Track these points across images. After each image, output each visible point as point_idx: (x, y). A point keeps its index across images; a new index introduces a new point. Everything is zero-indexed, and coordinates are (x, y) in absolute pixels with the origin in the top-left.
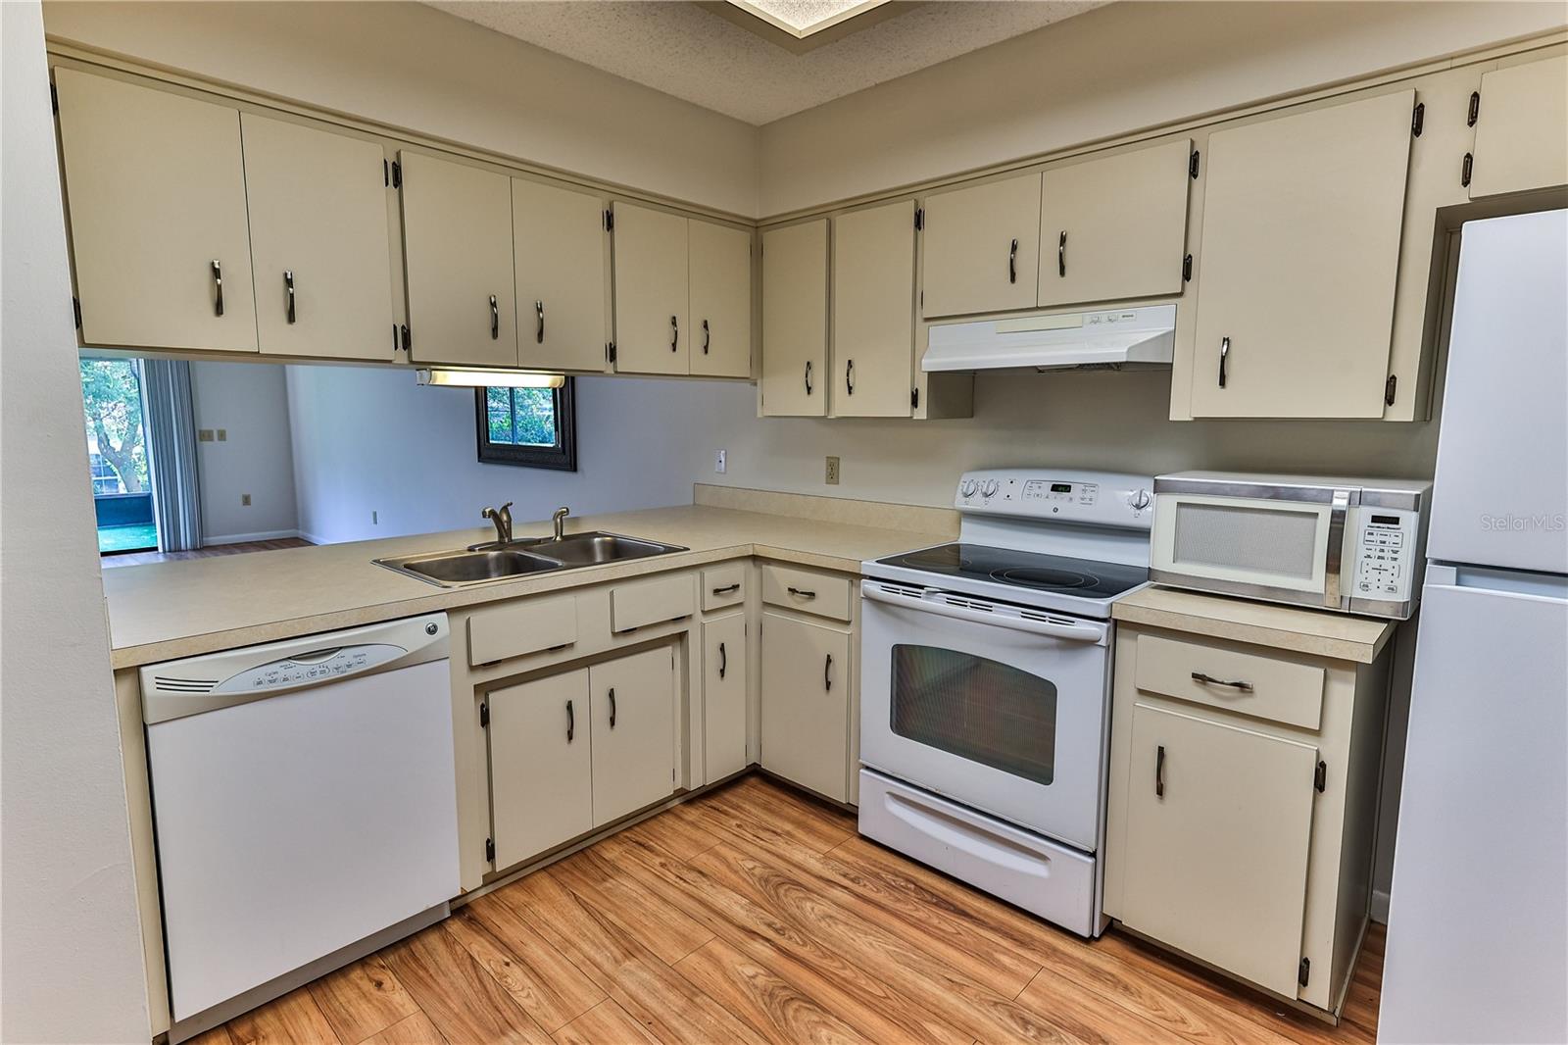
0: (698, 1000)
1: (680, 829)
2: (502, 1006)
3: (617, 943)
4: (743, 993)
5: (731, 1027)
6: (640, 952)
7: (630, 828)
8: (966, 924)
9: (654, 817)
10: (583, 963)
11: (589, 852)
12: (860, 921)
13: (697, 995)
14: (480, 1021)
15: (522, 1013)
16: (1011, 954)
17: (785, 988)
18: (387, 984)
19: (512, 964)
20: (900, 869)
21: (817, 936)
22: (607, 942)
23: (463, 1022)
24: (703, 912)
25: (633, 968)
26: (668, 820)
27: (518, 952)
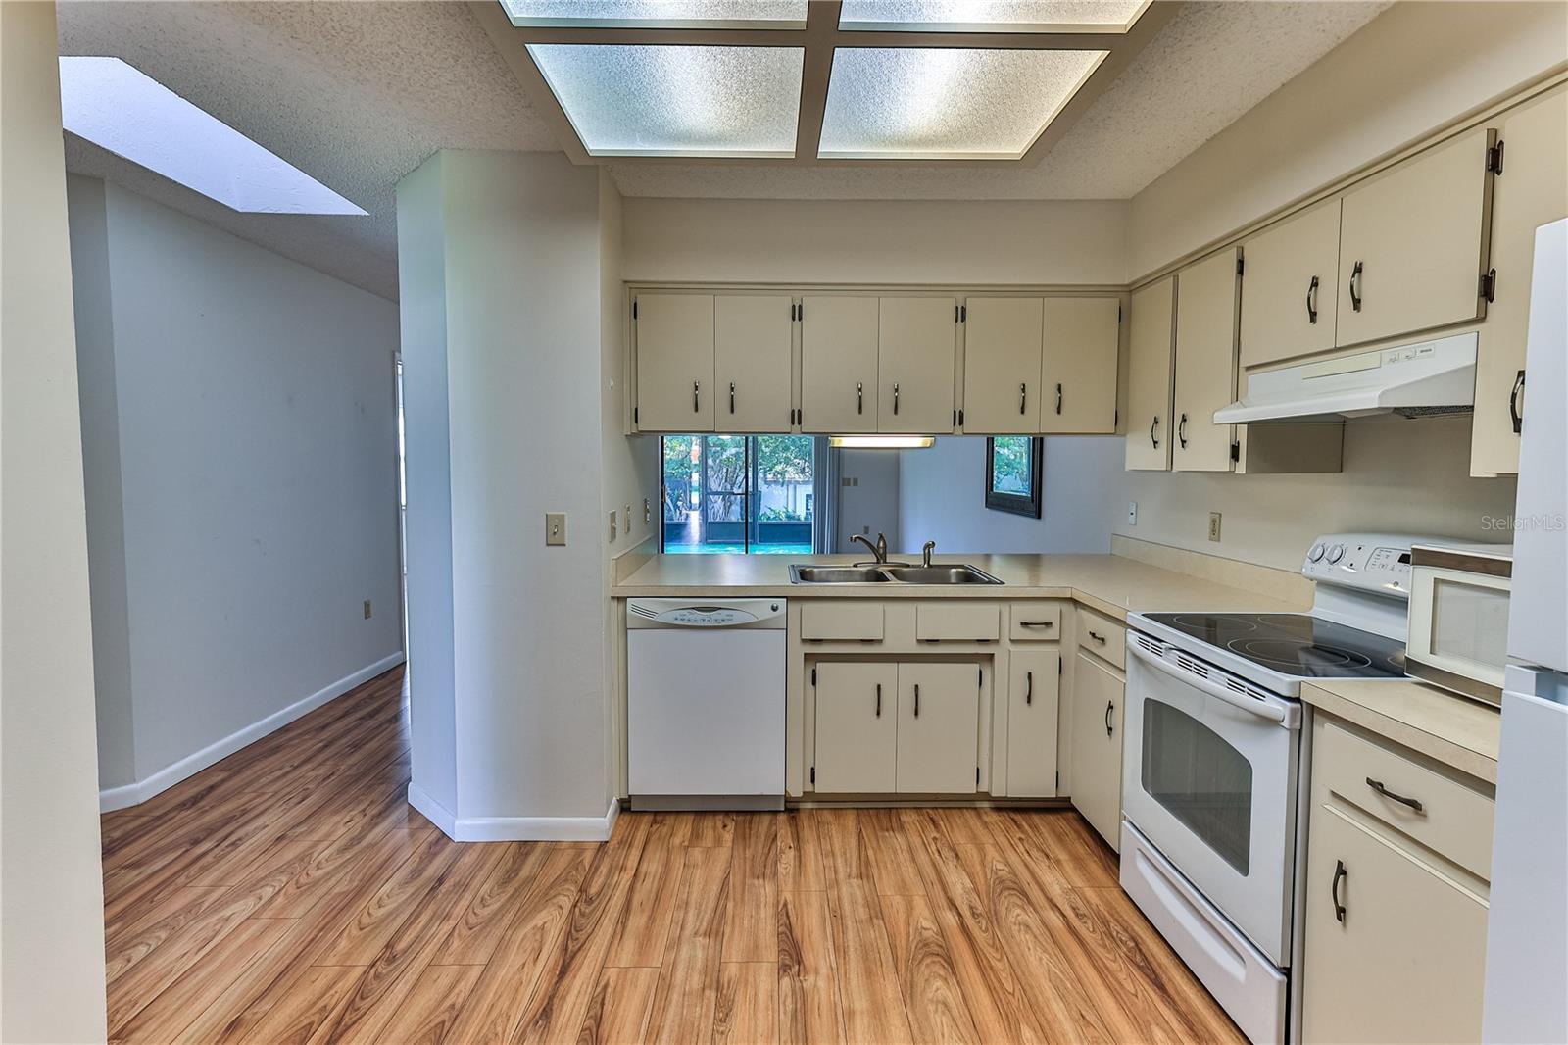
0: (875, 921)
1: (972, 823)
2: (769, 866)
3: (859, 866)
4: (908, 934)
5: (880, 946)
6: (868, 877)
7: (936, 808)
8: (1152, 993)
9: (960, 808)
10: (830, 867)
11: (894, 811)
12: (1050, 940)
13: (877, 917)
14: (752, 866)
15: (775, 874)
16: (1171, 1035)
17: (941, 946)
18: (727, 829)
19: (792, 849)
20: (1136, 928)
21: (1001, 932)
22: (854, 864)
23: (745, 862)
24: (933, 876)
25: (854, 884)
26: (970, 815)
27: (801, 845)
